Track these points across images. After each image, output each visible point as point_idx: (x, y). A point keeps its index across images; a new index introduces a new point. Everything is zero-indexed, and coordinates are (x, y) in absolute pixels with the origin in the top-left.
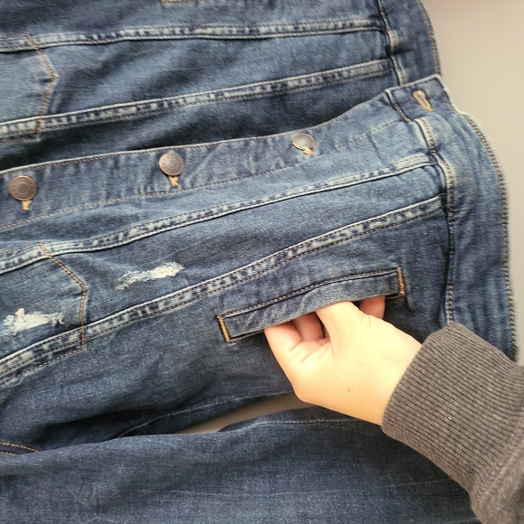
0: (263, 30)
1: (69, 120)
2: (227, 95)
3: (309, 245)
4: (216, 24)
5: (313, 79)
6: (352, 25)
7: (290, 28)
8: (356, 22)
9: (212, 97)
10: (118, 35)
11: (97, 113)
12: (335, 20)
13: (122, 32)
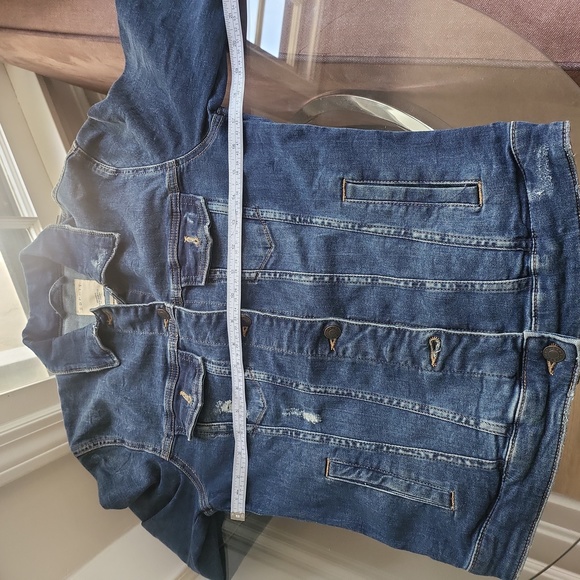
0: (415, 234)
1: (275, 275)
2: (380, 281)
3: (397, 449)
4: (379, 224)
5: (447, 285)
6: (494, 245)
7: (437, 238)
8: (499, 243)
9: (369, 280)
10: (311, 222)
11: (291, 275)
12: (479, 238)
13: (314, 220)
